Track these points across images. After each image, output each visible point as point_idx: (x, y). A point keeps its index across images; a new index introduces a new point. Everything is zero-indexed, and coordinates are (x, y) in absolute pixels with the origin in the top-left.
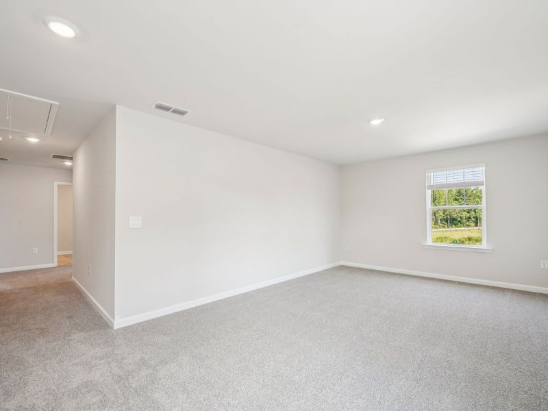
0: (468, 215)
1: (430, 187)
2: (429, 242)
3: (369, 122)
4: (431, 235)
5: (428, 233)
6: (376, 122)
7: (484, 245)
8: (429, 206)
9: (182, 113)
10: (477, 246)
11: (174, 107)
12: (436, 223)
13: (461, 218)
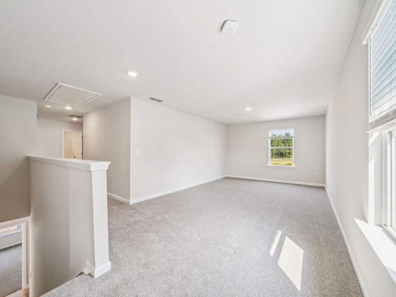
0: (289, 151)
1: (270, 138)
2: (270, 164)
3: (245, 108)
4: (271, 162)
5: (269, 161)
6: (248, 109)
7: (293, 166)
8: (270, 147)
9: (160, 101)
10: (290, 166)
11: (158, 99)
12: (272, 156)
13: (286, 153)
